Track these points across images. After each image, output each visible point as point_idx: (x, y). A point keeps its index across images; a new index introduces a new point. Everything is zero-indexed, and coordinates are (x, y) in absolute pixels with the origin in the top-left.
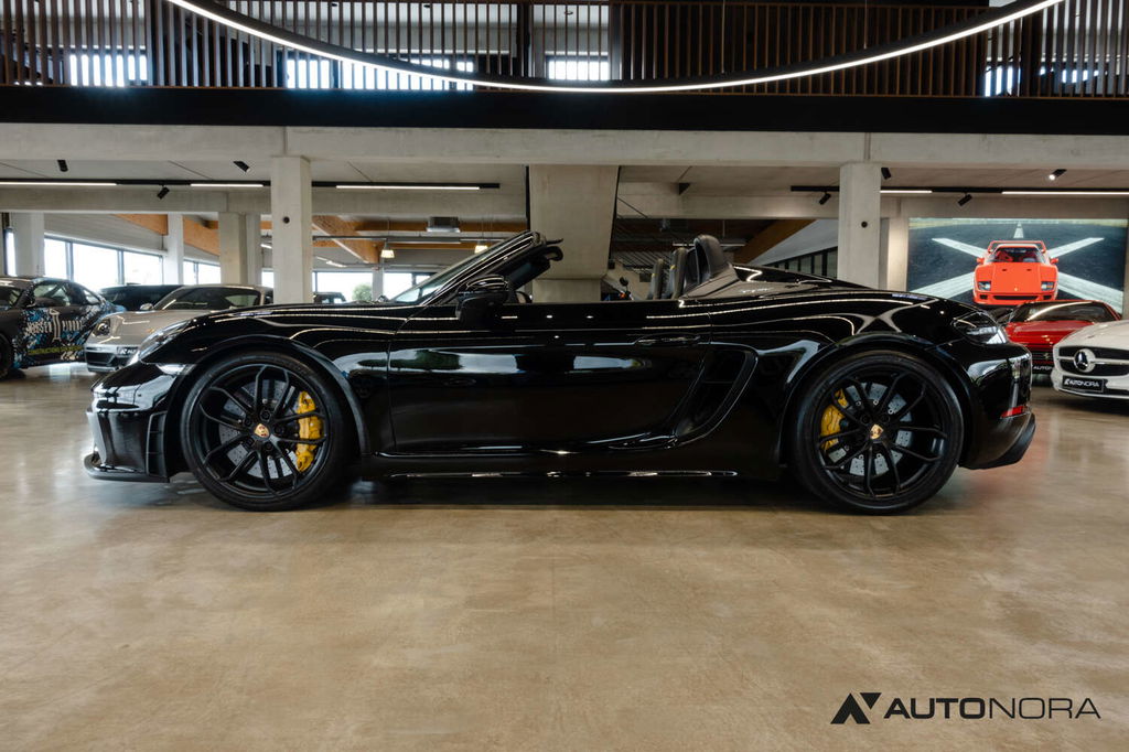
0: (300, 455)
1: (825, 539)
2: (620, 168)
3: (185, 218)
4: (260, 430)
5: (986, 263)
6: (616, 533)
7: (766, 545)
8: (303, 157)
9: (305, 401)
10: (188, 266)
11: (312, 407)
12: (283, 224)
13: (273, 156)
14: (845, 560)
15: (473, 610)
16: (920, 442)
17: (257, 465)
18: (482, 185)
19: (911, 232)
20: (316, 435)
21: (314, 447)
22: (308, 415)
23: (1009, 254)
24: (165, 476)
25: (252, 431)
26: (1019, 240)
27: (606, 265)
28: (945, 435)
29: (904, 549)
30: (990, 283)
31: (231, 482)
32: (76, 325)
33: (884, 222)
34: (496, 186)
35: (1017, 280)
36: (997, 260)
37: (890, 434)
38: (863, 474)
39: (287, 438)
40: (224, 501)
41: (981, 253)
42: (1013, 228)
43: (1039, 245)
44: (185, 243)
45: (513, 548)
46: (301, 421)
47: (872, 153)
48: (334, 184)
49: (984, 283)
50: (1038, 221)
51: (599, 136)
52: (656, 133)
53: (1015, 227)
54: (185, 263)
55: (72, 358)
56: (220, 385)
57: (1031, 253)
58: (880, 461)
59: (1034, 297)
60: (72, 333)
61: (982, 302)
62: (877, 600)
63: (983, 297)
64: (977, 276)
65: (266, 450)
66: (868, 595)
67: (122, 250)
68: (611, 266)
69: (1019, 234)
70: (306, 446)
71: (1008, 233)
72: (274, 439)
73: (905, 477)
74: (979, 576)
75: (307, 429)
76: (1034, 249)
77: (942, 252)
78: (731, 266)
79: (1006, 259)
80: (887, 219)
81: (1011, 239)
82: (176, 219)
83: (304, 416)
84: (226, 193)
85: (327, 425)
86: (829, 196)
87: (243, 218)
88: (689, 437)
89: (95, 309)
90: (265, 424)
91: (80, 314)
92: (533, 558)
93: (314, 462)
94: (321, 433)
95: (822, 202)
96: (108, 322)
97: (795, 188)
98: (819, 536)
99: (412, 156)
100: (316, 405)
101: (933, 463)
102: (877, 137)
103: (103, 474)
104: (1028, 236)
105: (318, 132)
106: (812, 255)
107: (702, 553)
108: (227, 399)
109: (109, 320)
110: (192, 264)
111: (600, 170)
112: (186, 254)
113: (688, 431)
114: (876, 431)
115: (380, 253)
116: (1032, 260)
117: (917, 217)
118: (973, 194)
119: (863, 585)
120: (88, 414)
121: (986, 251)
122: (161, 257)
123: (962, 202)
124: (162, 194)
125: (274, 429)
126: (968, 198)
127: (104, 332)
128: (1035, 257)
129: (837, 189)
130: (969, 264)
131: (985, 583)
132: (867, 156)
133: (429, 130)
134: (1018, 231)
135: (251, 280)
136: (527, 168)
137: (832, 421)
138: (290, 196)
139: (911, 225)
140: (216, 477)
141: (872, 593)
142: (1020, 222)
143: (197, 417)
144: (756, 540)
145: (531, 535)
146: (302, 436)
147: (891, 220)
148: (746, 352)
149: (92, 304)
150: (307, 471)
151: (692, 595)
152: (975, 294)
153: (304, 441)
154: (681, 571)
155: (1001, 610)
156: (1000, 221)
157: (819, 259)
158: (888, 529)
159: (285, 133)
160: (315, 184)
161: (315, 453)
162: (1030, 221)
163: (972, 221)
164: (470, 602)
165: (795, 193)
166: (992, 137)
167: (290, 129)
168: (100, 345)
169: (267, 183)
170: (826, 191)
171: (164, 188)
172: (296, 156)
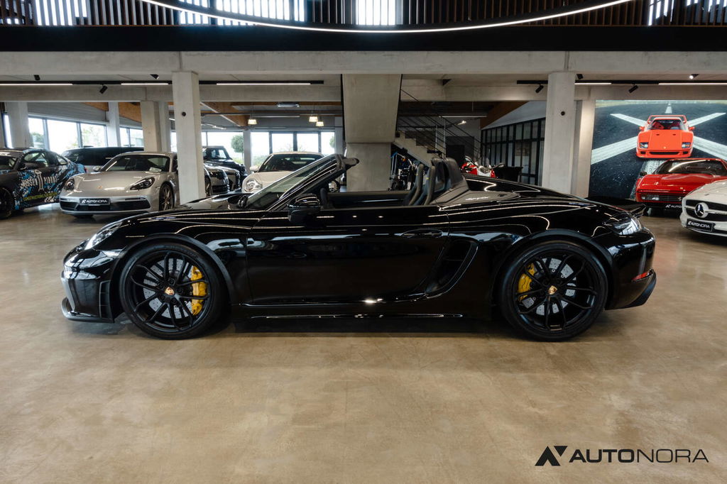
0: (193, 306)
1: (516, 364)
2: (402, 75)
3: (120, 104)
4: (169, 291)
5: (646, 130)
6: (388, 358)
7: (479, 368)
8: (193, 72)
9: (195, 273)
10: (123, 131)
11: (200, 276)
12: (182, 116)
13: (173, 72)
14: (526, 382)
15: (297, 426)
16: (580, 297)
17: (167, 310)
18: (312, 82)
19: (596, 109)
20: (203, 293)
21: (201, 301)
22: (198, 281)
23: (662, 124)
24: (111, 319)
25: (163, 292)
26: (669, 114)
27: (394, 135)
28: (596, 293)
29: (564, 372)
30: (648, 143)
31: (152, 322)
32: (53, 179)
33: (579, 104)
34: (322, 82)
35: (666, 141)
36: (653, 128)
37: (561, 292)
38: (543, 314)
39: (185, 296)
40: (149, 334)
41: (643, 124)
42: (665, 106)
43: (683, 119)
44: (120, 116)
45: (324, 371)
46: (194, 285)
47: (569, 65)
48: (215, 82)
49: (644, 143)
50: (682, 102)
51: (388, 55)
52: (425, 53)
53: (666, 106)
54: (121, 129)
55: (52, 201)
56: (142, 264)
57: (676, 123)
58: (555, 307)
59: (676, 153)
60: (50, 184)
61: (642, 156)
62: (541, 418)
63: (643, 153)
64: (640, 139)
65: (172, 302)
66: (536, 413)
67: (79, 123)
68: (397, 135)
69: (669, 110)
70: (197, 301)
71: (661, 110)
72: (177, 297)
73: (569, 318)
74: (607, 396)
75: (197, 290)
76: (679, 121)
77: (617, 123)
78: (464, 179)
79: (659, 128)
80: (581, 101)
81: (664, 114)
82: (114, 104)
83: (195, 282)
84: (145, 88)
85: (209, 287)
86: (542, 87)
87: (157, 104)
88: (436, 293)
89: (64, 168)
90: (171, 287)
91: (54, 172)
92: (335, 380)
93: (203, 310)
94: (206, 292)
95: (538, 91)
96: (73, 181)
97: (519, 82)
98: (513, 361)
99: (264, 70)
100: (203, 274)
101: (587, 310)
102: (573, 54)
103: (74, 317)
104: (675, 112)
105: (202, 55)
106: (532, 122)
107: (439, 375)
108: (146, 272)
109: (73, 180)
110: (125, 129)
111: (389, 77)
112: (121, 123)
113: (435, 289)
114: (552, 290)
115: (247, 122)
116: (677, 128)
117: (601, 99)
118: (638, 85)
119: (534, 404)
120: (62, 279)
121: (646, 122)
122: (105, 125)
123: (631, 91)
124: (103, 91)
125: (177, 290)
126: (635, 88)
127: (71, 188)
128: (679, 126)
129: (546, 82)
130: (634, 131)
131: (609, 402)
132: (567, 68)
133: (275, 53)
134: (668, 108)
135: (164, 148)
136: (342, 75)
137: (525, 283)
138: (185, 97)
139: (597, 105)
140: (143, 319)
141: (539, 412)
142: (670, 102)
143: (129, 284)
144: (473, 363)
145: (335, 359)
146: (194, 294)
147: (584, 103)
148: (472, 242)
149: (62, 165)
150: (198, 315)
151: (430, 413)
152: (637, 150)
153: (196, 297)
154: (424, 391)
155: (615, 426)
156: (657, 102)
157: (536, 124)
158: (557, 354)
159: (180, 55)
160: (201, 82)
161: (203, 304)
162: (676, 102)
163: (638, 102)
164: (296, 420)
165: (519, 85)
166: (651, 54)
167: (183, 53)
168: (69, 197)
169: (170, 82)
170: (540, 84)
171: (104, 85)
172: (188, 71)
